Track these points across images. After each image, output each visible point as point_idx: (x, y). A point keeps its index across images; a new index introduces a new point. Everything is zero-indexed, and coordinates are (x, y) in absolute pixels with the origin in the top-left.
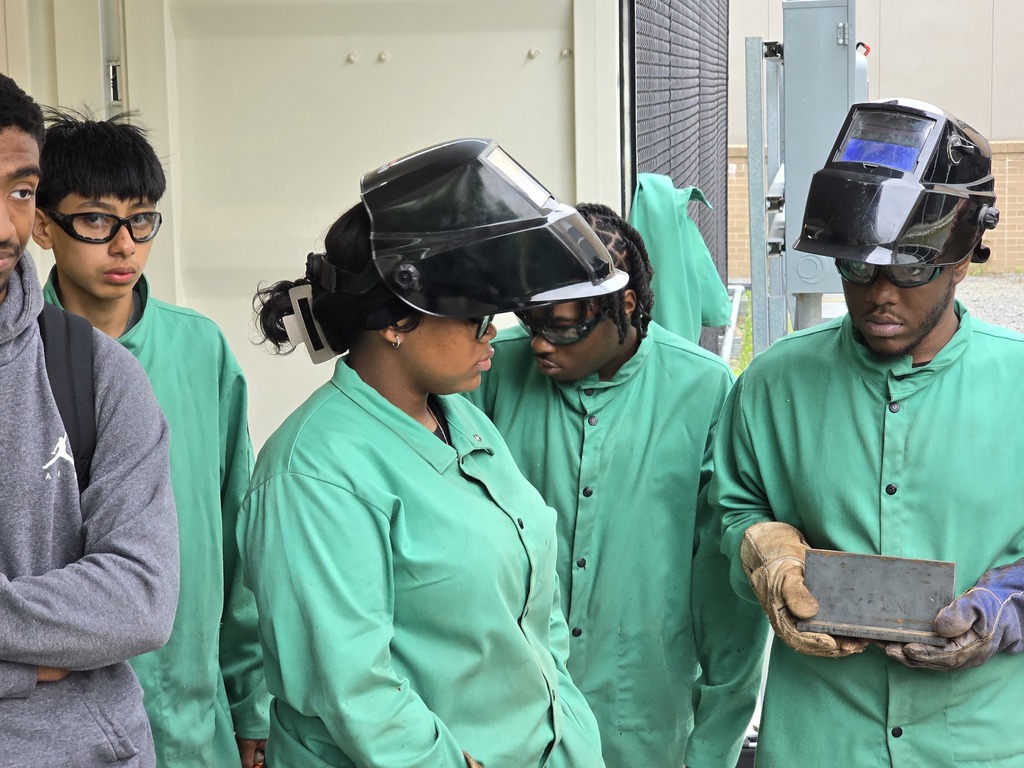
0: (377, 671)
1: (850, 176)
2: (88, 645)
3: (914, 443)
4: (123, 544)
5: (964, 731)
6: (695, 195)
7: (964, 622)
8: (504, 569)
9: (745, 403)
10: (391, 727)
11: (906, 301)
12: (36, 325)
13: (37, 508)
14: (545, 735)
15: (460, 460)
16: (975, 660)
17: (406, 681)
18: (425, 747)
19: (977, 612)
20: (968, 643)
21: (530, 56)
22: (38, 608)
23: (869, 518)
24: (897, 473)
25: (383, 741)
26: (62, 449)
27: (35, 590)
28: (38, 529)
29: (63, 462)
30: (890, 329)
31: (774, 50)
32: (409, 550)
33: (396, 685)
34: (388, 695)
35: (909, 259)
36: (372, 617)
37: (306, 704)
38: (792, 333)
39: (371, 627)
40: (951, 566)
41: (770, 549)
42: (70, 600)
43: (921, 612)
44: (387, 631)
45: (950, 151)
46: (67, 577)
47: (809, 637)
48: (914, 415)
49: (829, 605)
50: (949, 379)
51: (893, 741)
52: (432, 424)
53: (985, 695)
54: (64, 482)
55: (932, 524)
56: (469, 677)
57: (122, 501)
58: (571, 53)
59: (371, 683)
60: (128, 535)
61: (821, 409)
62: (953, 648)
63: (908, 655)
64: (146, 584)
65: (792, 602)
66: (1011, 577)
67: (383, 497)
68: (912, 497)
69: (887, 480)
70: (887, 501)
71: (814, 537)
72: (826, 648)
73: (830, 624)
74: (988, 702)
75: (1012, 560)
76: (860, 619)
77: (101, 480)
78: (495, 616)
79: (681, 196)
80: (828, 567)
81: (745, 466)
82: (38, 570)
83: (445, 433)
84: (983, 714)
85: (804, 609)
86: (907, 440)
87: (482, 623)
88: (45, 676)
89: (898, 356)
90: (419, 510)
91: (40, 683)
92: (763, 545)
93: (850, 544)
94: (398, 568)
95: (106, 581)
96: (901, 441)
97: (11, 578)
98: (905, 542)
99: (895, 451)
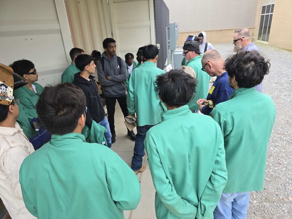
2: (121, 80)
4: (123, 73)
12: (116, 58)
26: (119, 67)
27: (117, 77)
28: (117, 72)
46: (119, 76)
54: (119, 69)
58: (150, 30)
77: (121, 69)
82: (117, 75)
95: (122, 76)
97: (116, 75)
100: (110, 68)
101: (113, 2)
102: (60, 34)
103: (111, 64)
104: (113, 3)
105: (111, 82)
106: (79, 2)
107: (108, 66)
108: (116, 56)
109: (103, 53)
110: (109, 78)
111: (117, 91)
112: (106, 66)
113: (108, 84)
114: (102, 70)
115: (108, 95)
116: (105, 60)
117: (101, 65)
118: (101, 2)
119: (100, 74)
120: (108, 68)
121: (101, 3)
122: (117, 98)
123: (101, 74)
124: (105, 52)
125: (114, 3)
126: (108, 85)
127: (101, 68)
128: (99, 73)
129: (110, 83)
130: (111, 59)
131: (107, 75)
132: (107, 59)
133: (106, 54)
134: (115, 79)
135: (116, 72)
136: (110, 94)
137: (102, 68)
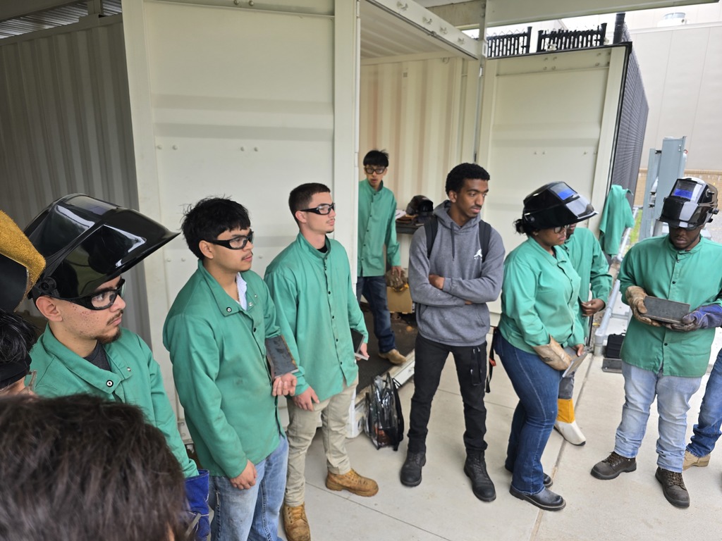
0: (530, 311)
1: (677, 200)
2: (478, 297)
3: (682, 271)
4: (490, 276)
5: (687, 347)
6: (629, 192)
7: (690, 320)
8: (566, 291)
9: (632, 255)
10: (532, 324)
11: (687, 234)
12: (478, 225)
13: (472, 265)
14: (570, 332)
15: (558, 263)
16: (693, 330)
17: (537, 314)
18: (539, 330)
19: (695, 318)
20: (691, 326)
21: (585, 153)
22: (467, 286)
23: (666, 289)
24: (676, 278)
25: (529, 327)
26: (479, 253)
27: (467, 283)
28: (471, 270)
29: (479, 256)
30: (682, 242)
31: (659, 152)
32: (542, 283)
33: (534, 315)
34: (532, 317)
35: (692, 226)
36: (530, 298)
37: (511, 315)
38: (651, 237)
39: (530, 300)
40: (689, 305)
41: (635, 293)
42: (475, 285)
43: (678, 316)
44: (534, 302)
45: (706, 194)
46: (475, 281)
47: (643, 318)
48: (684, 264)
49: (650, 311)
50: (695, 255)
51: (664, 347)
52: (551, 253)
53: (694, 338)
54: (479, 260)
55: (685, 292)
56: (552, 316)
57: (491, 266)
58: (597, 153)
59: (528, 313)
60: (491, 274)
61: (656, 260)
62: (687, 326)
63: (672, 327)
64: (494, 286)
65: (639, 309)
66: (706, 309)
67: (538, 270)
68: (679, 285)
69: (673, 280)
70: (672, 285)
71: (649, 292)
72: (648, 322)
73: (650, 316)
74: (694, 340)
75: (707, 304)
76: (659, 316)
77: (487, 261)
78: (562, 301)
79: (624, 192)
80: (652, 301)
81: (629, 271)
82: (470, 279)
83: (555, 255)
84: (693, 343)
85: (643, 311)
86: (681, 270)
87: (558, 303)
88: (467, 303)
89: (682, 249)
90: (546, 275)
91: (466, 304)
92: (632, 292)
93: (660, 296)
94: (539, 287)
95: (484, 283)
96: (679, 270)
97: (463, 279)
98: (676, 297)
99: (677, 273)
100: (450, 252)
101: (495, 74)
102: (330, 143)
103: (456, 240)
104: (495, 77)
105: (444, 296)
106: (406, 75)
107: (444, 247)
108: (478, 221)
109: (440, 206)
110: (441, 281)
111: (457, 327)
112: (440, 246)
113: (432, 300)
114: (426, 254)
115: (428, 335)
116: (440, 226)
117: (424, 239)
118: (463, 73)
119: (415, 267)
120: (447, 251)
121: (463, 77)
122: (453, 349)
123: (420, 266)
124: (446, 204)
125: (498, 75)
126: (433, 303)
127: (424, 248)
128: (413, 263)
129: (440, 300)
130: (461, 227)
131: (437, 272)
132: (449, 226)
133: (447, 209)
134: (460, 291)
135: (468, 268)
136: (432, 333)
137: (426, 249)
